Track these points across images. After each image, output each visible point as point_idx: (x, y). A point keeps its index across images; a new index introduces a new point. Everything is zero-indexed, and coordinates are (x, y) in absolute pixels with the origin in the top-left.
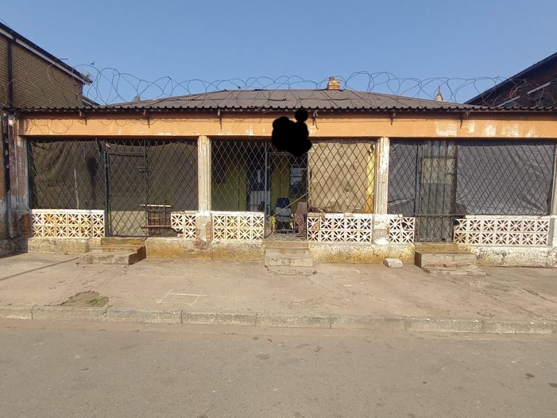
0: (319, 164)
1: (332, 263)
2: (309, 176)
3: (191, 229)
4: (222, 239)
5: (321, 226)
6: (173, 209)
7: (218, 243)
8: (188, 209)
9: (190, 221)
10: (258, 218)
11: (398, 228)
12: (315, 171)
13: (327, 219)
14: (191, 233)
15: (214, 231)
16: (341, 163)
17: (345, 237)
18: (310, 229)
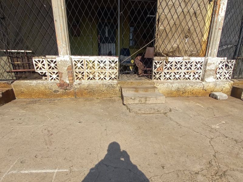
0: (166, 11)
1: (171, 97)
2: (157, 23)
3: (54, 73)
4: (83, 81)
5: (164, 67)
6: (34, 54)
7: (79, 84)
8: (49, 54)
9: (52, 65)
10: (113, 61)
11: (222, 68)
12: (163, 17)
13: (169, 62)
14: (54, 76)
15: (75, 74)
16: (185, 10)
17: (182, 76)
18: (155, 71)
